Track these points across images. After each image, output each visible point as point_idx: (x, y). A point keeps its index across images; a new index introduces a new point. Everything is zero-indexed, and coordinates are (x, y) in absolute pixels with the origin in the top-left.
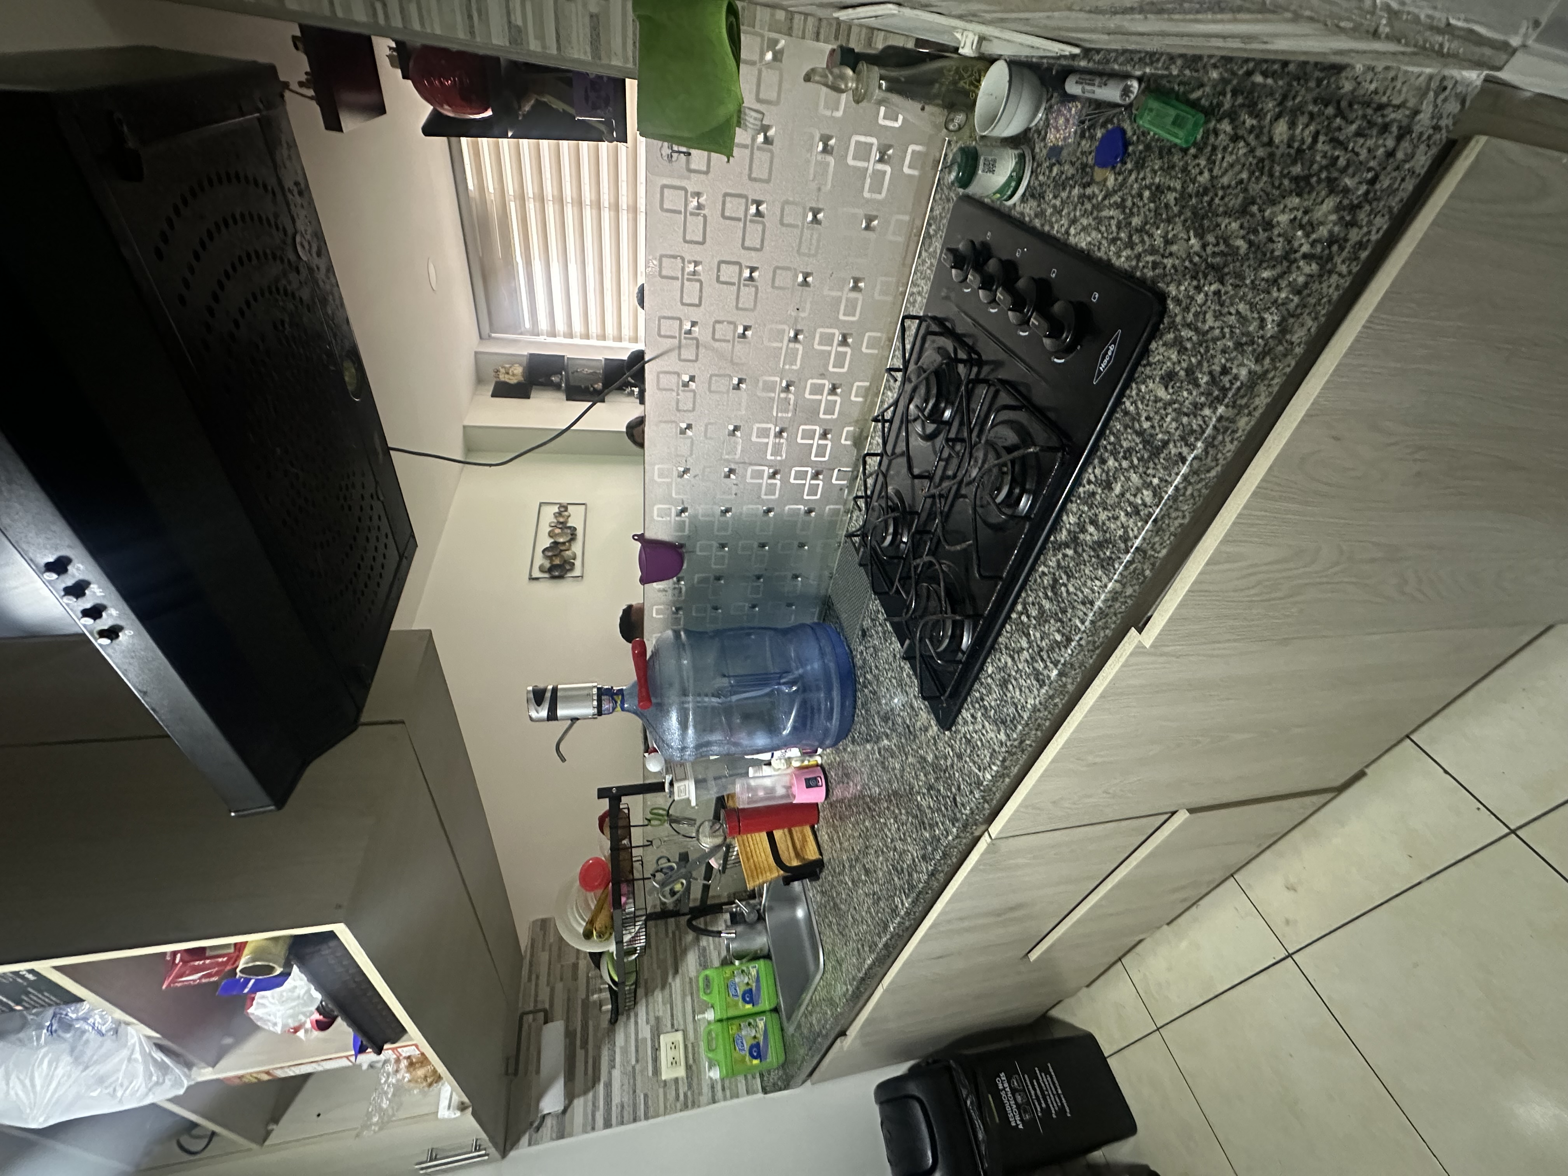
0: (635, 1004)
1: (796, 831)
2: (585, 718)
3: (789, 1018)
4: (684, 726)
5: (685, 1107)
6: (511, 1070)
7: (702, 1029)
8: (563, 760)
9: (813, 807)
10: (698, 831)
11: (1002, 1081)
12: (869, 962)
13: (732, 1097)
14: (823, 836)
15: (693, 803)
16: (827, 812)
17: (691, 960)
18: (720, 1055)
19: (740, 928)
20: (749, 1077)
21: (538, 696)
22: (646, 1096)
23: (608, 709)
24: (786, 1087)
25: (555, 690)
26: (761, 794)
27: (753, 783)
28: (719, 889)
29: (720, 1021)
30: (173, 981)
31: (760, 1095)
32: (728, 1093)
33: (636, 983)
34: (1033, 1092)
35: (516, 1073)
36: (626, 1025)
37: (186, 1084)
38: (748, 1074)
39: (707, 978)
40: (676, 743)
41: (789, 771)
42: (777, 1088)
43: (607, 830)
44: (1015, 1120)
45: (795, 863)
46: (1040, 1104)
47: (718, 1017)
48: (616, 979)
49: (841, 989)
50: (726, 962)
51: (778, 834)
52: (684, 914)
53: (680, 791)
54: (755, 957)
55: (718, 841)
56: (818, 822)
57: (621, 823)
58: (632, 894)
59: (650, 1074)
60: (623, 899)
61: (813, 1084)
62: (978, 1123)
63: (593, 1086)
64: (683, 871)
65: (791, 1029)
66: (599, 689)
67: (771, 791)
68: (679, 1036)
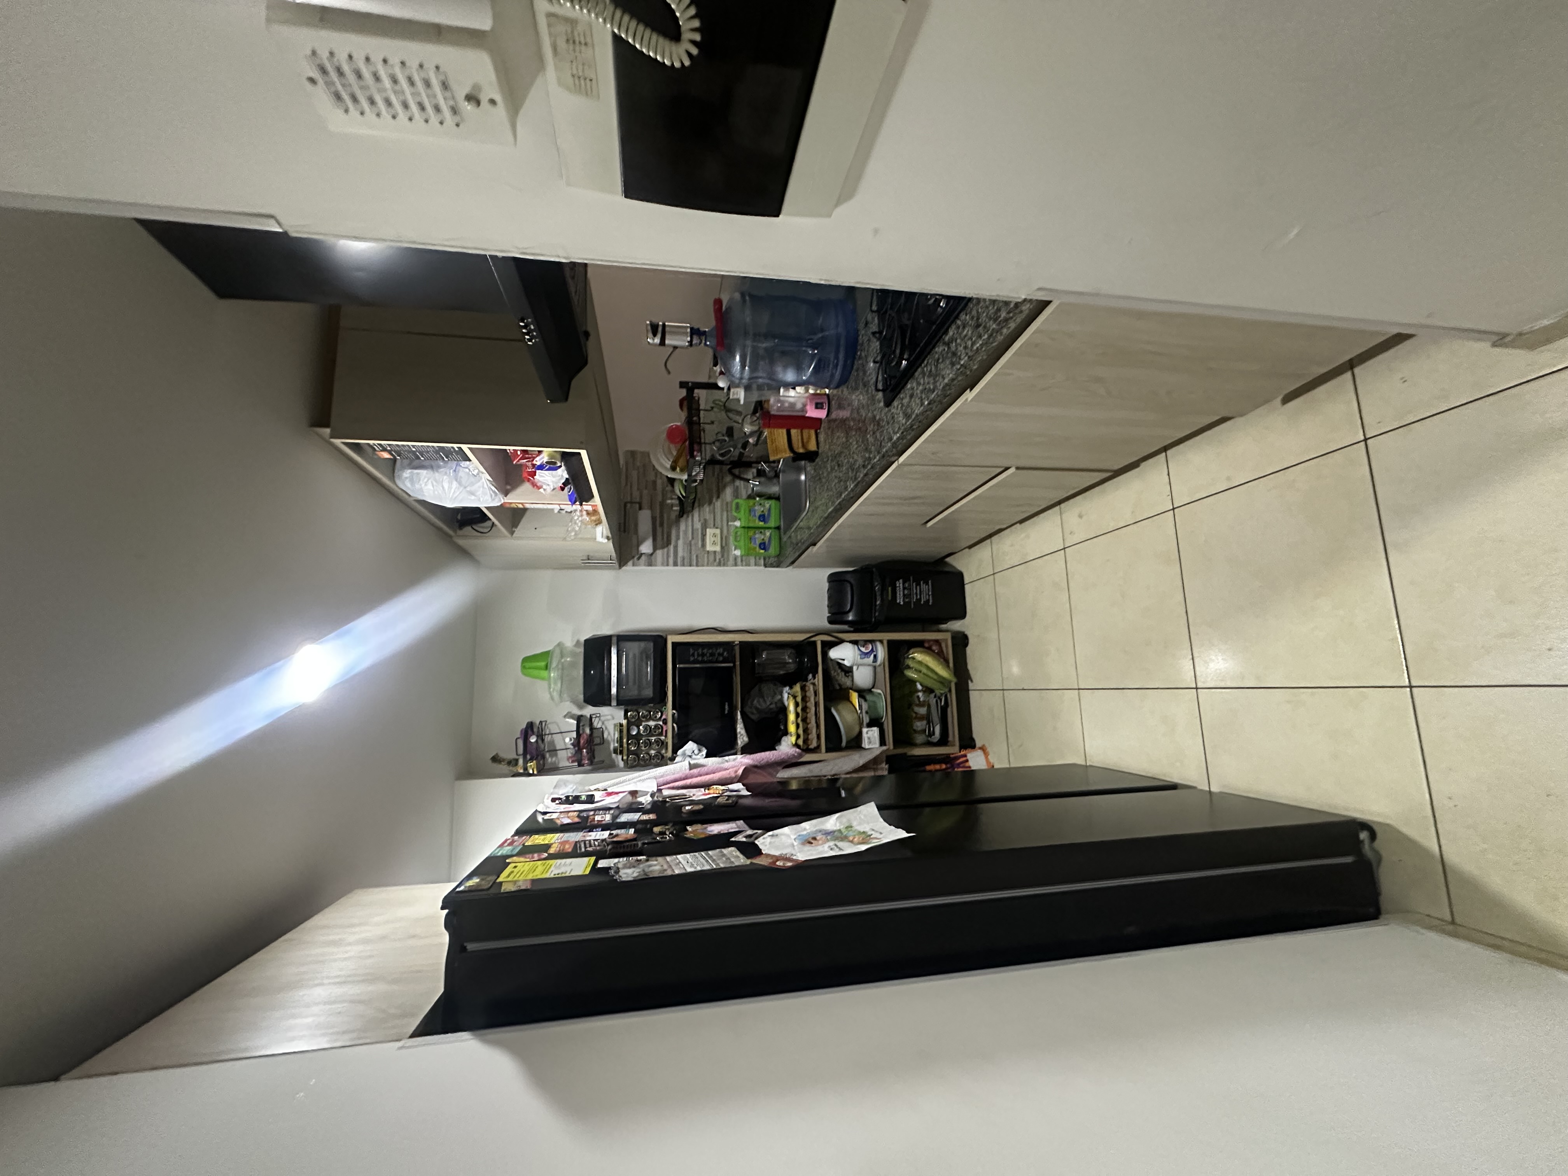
0: (693, 509)
1: (805, 432)
2: (682, 347)
3: (785, 533)
4: (743, 366)
5: (719, 565)
6: (622, 529)
7: (732, 530)
8: (669, 373)
9: (819, 420)
10: (743, 420)
11: (900, 584)
12: (830, 510)
13: (746, 565)
14: (822, 437)
15: (742, 402)
16: (826, 424)
17: (728, 492)
18: (742, 543)
19: (763, 479)
20: (757, 558)
21: (654, 329)
22: (697, 556)
23: (696, 343)
24: (778, 566)
25: (664, 326)
26: (787, 405)
27: (782, 398)
28: (751, 454)
29: (744, 527)
30: (518, 461)
31: (762, 568)
32: (744, 563)
33: (695, 498)
34: (915, 591)
35: (625, 531)
36: (687, 521)
37: (503, 502)
38: (757, 556)
39: (737, 504)
40: (738, 375)
41: (807, 395)
42: (772, 566)
43: (685, 409)
44: (900, 600)
45: (801, 451)
46: (917, 596)
47: (743, 525)
48: (684, 494)
49: (815, 521)
50: (750, 497)
51: (793, 432)
52: (727, 464)
53: (734, 394)
54: (770, 497)
55: (755, 428)
56: (820, 429)
57: (694, 406)
58: (700, 451)
59: (700, 546)
60: (695, 453)
61: (794, 568)
62: (879, 598)
63: (667, 546)
64: (731, 443)
65: (785, 539)
66: (692, 329)
67: (793, 405)
68: (718, 531)
